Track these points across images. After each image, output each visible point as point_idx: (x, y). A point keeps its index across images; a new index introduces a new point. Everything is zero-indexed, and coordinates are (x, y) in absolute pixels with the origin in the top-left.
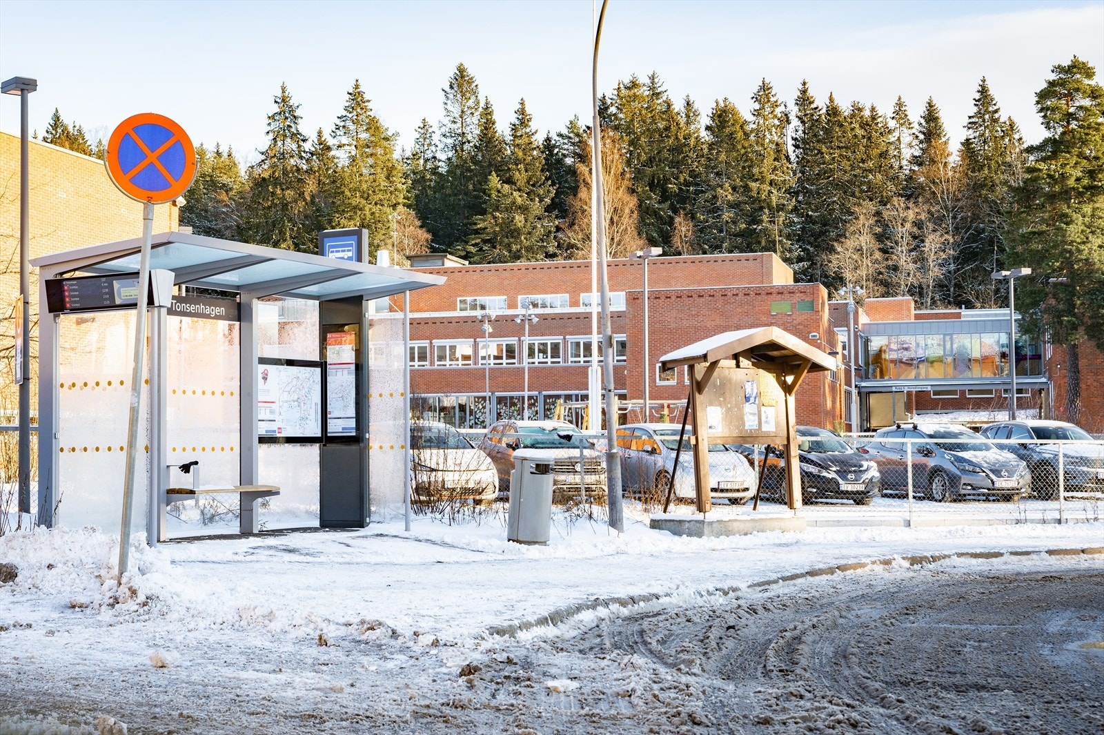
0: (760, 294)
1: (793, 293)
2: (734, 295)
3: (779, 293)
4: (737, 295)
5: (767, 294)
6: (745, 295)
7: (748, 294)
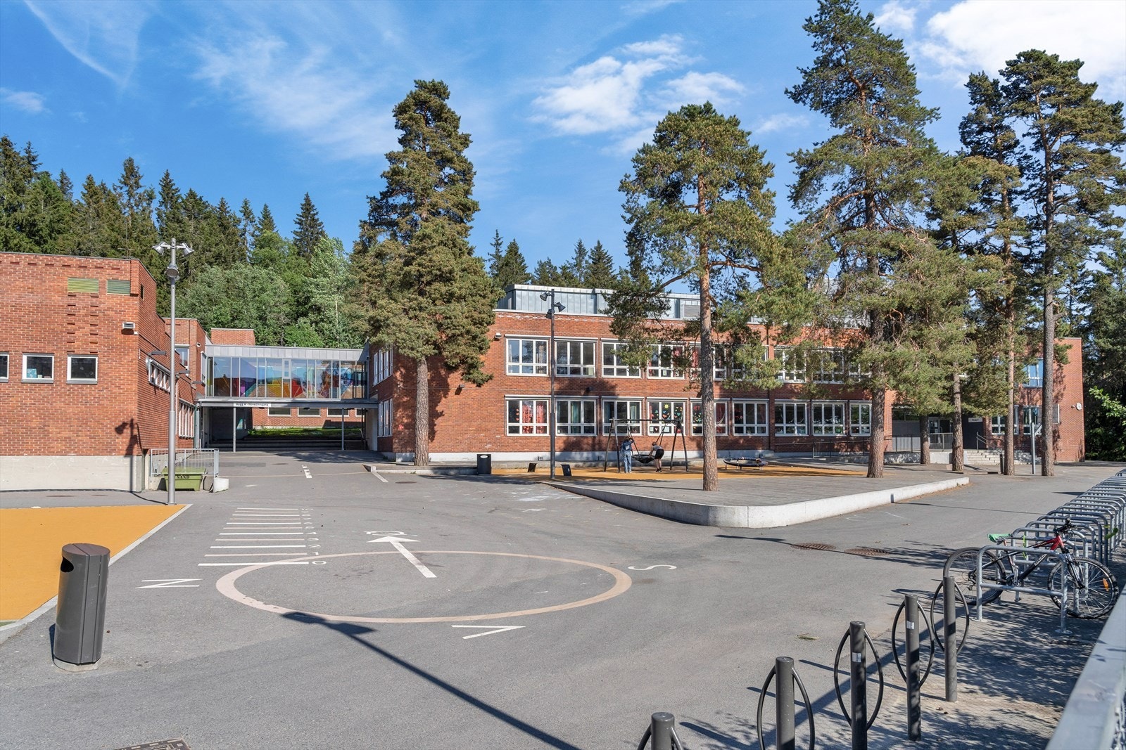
0: (52, 265)
1: (102, 268)
2: (12, 263)
3: (80, 267)
4: (17, 263)
5: (64, 266)
6: (29, 264)
7: (35, 264)
